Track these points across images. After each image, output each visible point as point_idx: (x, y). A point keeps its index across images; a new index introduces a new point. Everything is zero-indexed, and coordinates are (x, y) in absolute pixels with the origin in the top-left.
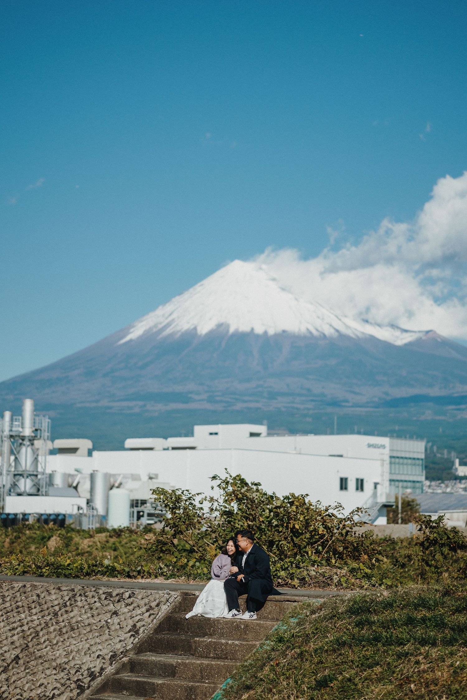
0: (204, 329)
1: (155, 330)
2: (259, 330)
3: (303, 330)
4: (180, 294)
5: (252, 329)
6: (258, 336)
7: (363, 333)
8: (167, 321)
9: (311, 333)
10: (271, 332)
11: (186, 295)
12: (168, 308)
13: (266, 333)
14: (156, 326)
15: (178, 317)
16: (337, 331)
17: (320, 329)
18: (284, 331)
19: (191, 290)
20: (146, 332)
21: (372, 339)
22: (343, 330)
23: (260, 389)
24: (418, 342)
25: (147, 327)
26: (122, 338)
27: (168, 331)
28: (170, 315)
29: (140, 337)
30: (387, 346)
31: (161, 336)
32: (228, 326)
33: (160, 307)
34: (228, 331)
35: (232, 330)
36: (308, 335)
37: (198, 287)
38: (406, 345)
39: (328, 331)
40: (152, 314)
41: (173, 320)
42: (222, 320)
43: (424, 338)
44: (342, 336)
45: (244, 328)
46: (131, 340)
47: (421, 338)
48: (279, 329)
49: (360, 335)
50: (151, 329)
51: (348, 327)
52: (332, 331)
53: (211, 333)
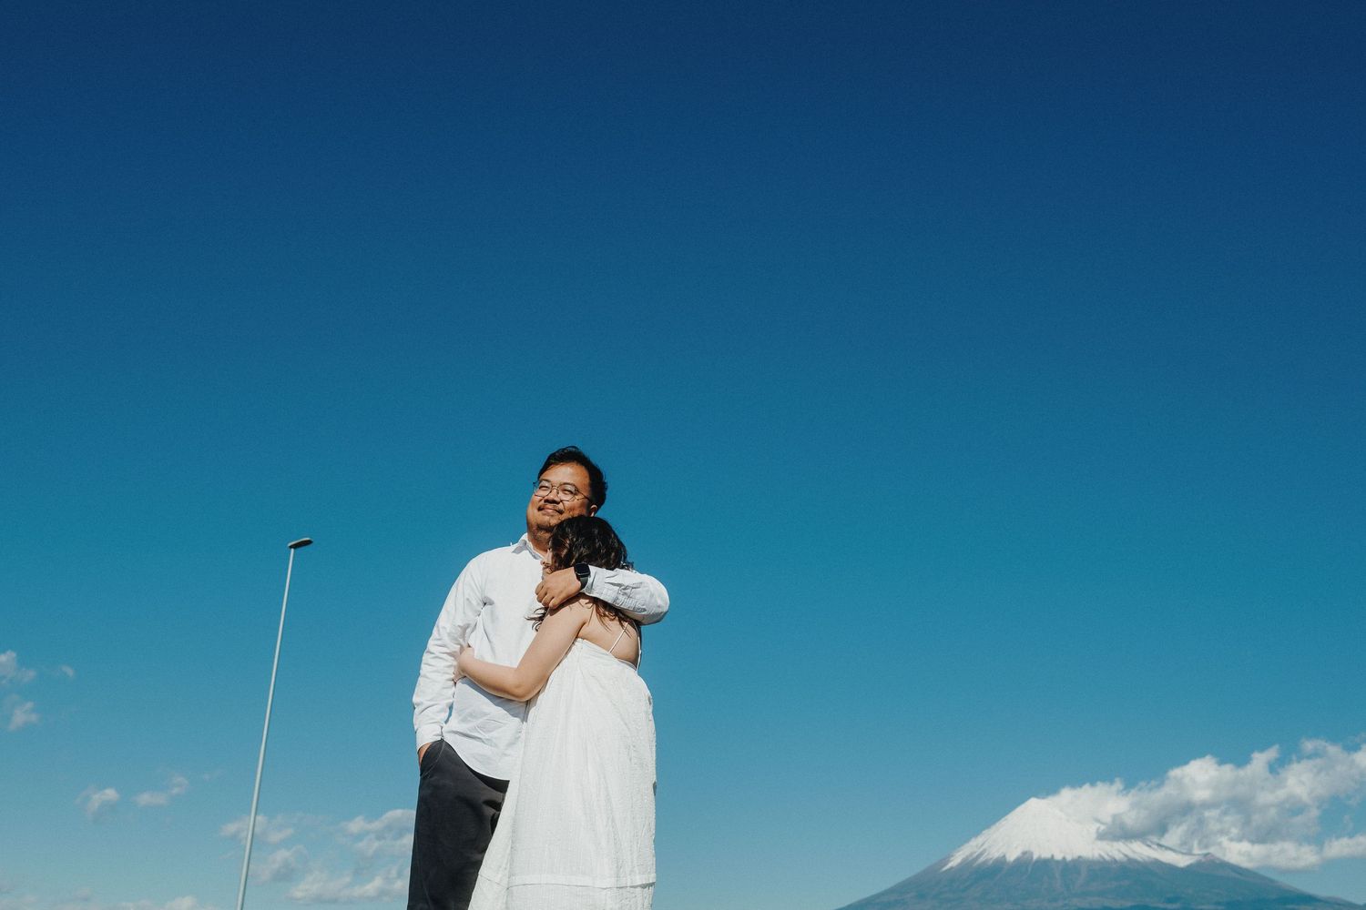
0: (1011, 857)
1: (971, 859)
2: (1058, 857)
3: (1096, 855)
4: (988, 827)
5: (1053, 856)
6: (1058, 862)
7: (1149, 857)
8: (981, 849)
9: (1103, 858)
10: (1069, 858)
11: (994, 828)
12: (980, 840)
13: (1064, 858)
14: (971, 854)
15: (990, 847)
16: (1126, 856)
17: (1110, 854)
18: (1080, 857)
19: (997, 824)
20: (964, 860)
21: (1157, 862)
22: (1131, 855)
23: (1067, 908)
24: (1199, 864)
25: (964, 856)
26: (946, 865)
27: (982, 859)
28: (982, 845)
29: (960, 864)
30: (1171, 869)
31: (975, 865)
32: (1032, 854)
33: (973, 839)
34: (1032, 858)
35: (1035, 857)
36: (1102, 860)
37: (1003, 822)
38: (1188, 866)
39: (1118, 856)
40: (967, 845)
41: (985, 850)
42: (1026, 849)
43: (1203, 860)
44: (1131, 861)
45: (1046, 855)
46: (952, 868)
47: (1200, 861)
48: (1076, 855)
49: (1146, 859)
50: (967, 857)
51: (1134, 852)
52: (1121, 856)
53: (1018, 860)
